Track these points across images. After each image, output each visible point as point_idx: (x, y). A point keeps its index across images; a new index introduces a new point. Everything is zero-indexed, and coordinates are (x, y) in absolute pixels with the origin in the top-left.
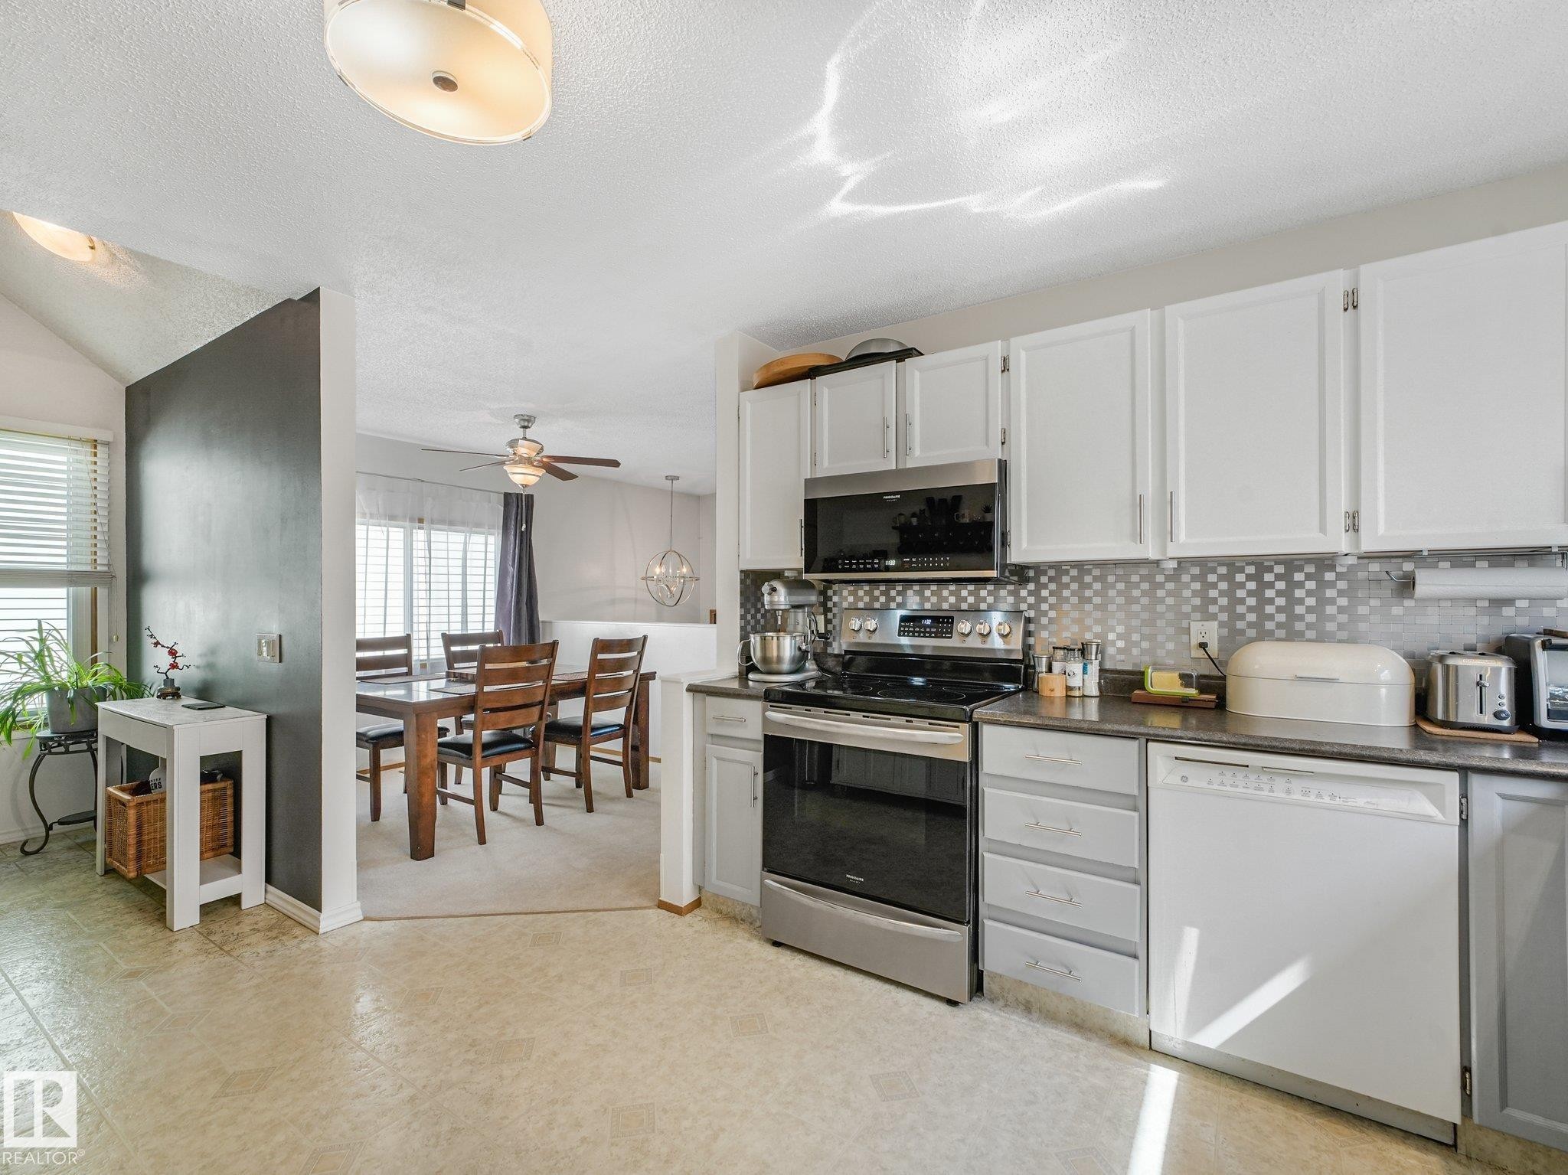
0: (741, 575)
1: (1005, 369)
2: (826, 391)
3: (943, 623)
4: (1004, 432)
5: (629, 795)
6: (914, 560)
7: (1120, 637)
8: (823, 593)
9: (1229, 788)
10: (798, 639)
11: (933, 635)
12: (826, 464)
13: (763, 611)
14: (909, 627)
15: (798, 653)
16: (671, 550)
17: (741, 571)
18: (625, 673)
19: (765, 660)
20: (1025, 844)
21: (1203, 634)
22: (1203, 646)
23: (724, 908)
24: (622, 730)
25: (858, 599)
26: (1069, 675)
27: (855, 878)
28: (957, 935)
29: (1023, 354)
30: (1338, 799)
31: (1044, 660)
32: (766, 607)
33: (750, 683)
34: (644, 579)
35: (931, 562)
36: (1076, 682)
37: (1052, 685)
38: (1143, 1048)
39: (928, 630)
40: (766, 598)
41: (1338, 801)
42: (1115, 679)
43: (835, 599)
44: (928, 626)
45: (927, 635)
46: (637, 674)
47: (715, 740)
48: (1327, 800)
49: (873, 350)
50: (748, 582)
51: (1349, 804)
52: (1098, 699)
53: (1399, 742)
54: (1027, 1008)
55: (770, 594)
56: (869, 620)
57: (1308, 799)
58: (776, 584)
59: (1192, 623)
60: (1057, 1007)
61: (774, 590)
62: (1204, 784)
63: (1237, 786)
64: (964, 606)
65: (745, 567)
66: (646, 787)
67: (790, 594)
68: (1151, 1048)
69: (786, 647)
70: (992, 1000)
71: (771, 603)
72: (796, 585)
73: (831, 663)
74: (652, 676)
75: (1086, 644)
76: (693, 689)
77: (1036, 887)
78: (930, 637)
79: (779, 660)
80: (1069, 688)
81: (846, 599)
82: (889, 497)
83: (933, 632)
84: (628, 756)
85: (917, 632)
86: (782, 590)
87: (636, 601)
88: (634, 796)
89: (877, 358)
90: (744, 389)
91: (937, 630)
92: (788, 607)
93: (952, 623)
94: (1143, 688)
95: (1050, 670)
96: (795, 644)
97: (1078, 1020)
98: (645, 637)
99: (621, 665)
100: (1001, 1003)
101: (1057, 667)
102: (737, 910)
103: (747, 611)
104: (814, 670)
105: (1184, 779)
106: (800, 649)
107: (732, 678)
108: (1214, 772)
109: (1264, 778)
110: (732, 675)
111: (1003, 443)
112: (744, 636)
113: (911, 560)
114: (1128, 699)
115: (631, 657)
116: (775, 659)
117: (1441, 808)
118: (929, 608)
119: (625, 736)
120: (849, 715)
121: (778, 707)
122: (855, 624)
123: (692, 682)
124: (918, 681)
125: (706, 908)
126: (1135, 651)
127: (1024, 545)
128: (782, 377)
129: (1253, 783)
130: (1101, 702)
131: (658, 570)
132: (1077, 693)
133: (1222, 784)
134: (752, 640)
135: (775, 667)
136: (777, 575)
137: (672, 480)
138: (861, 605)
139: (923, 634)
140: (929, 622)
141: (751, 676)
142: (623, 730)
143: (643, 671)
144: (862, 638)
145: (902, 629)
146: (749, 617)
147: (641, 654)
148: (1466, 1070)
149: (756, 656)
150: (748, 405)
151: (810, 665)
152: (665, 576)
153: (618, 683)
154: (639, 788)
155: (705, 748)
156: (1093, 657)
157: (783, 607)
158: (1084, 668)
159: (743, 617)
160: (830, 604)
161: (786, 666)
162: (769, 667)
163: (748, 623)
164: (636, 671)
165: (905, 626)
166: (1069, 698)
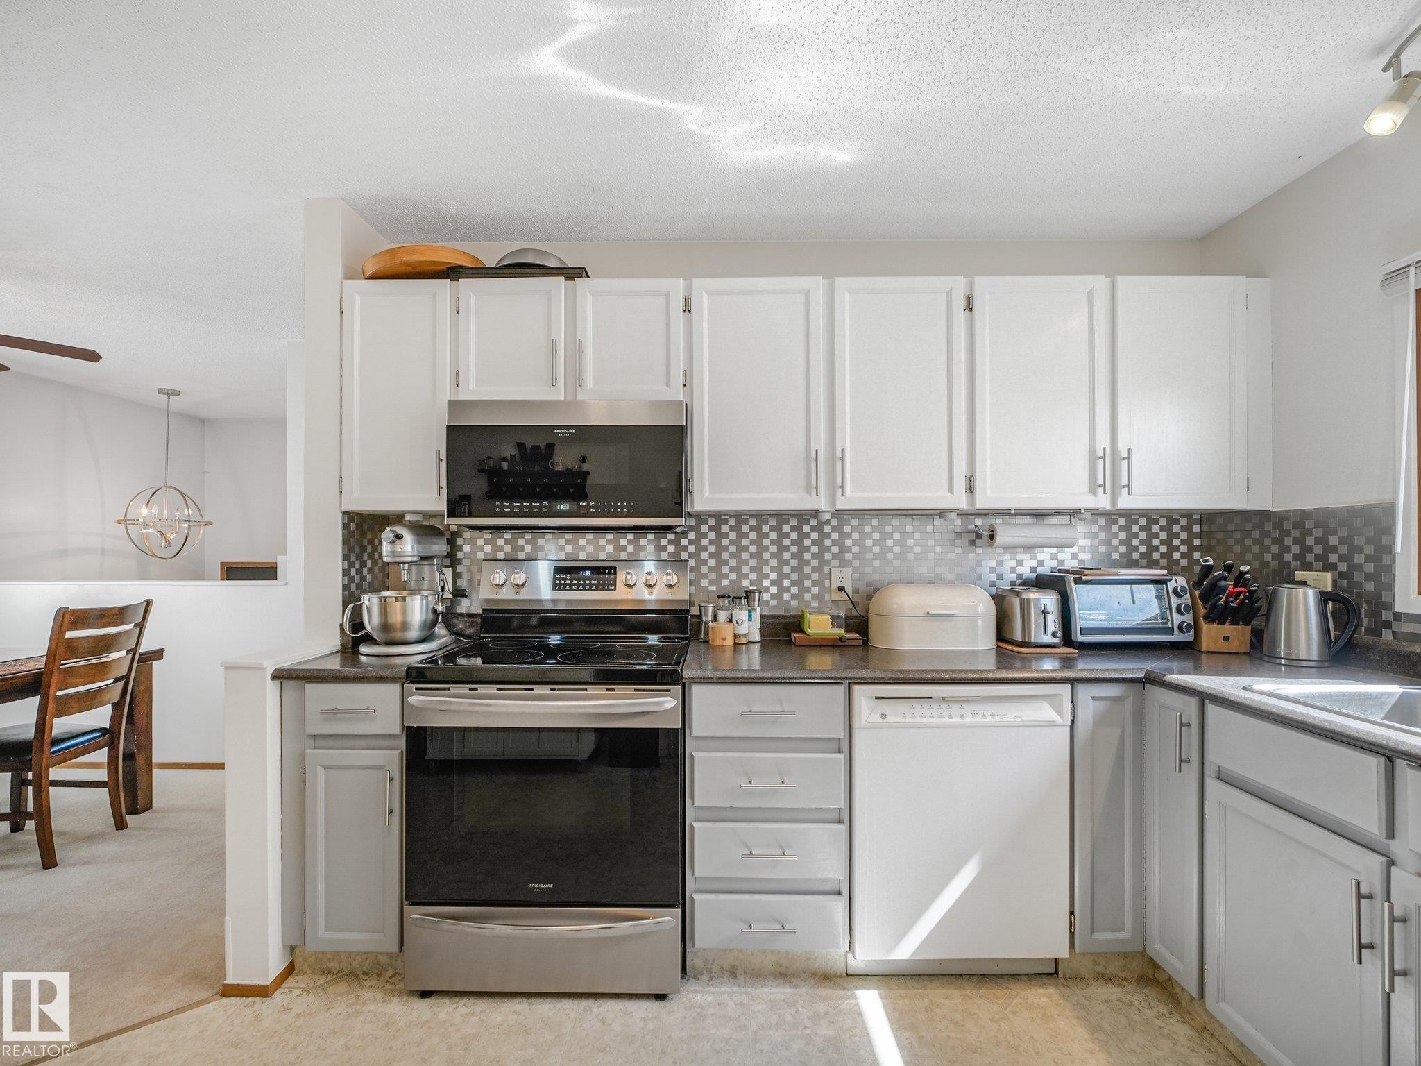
0: (343, 519)
1: (687, 309)
2: (473, 299)
3: (604, 573)
4: (685, 374)
5: (120, 825)
6: (592, 504)
7: (773, 583)
8: (451, 541)
9: (919, 720)
10: (430, 598)
11: (594, 588)
12: (472, 386)
13: (380, 564)
14: (565, 579)
15: (431, 616)
16: (166, 486)
17: (344, 513)
18: (113, 656)
19: (385, 627)
20: (735, 805)
21: (841, 578)
22: (841, 589)
23: (334, 965)
24: (107, 736)
25: (498, 548)
26: (737, 623)
27: (541, 886)
28: (668, 919)
29: (705, 297)
30: (996, 716)
31: (710, 609)
32: (385, 559)
33: (363, 658)
34: (124, 521)
35: (618, 507)
36: (743, 629)
37: (723, 633)
38: (841, 976)
39: (587, 582)
40: (386, 548)
41: (997, 719)
42: (772, 624)
43: (467, 548)
44: (588, 578)
45: (587, 588)
46: (134, 655)
47: (320, 742)
48: (989, 719)
49: (530, 260)
50: (353, 526)
51: (1004, 720)
52: (760, 644)
53: (988, 664)
54: (733, 973)
55: (392, 543)
56: (517, 573)
57: (976, 720)
58: (400, 530)
59: (832, 569)
60: (762, 963)
61: (399, 537)
62: (899, 719)
63: (925, 717)
64: (623, 556)
65: (349, 508)
66: (148, 807)
67: (419, 542)
68: (847, 974)
69: (416, 610)
70: (695, 977)
71: (393, 553)
72: (425, 529)
73: (460, 625)
74: (158, 654)
75: (750, 592)
76: (281, 676)
77: (748, 847)
78: (590, 590)
79: (405, 626)
80: (736, 636)
81: (481, 548)
82: (561, 431)
83: (594, 585)
84: (117, 772)
85: (575, 585)
86: (408, 538)
87: (103, 551)
88: (129, 825)
89: (537, 271)
90: (350, 275)
91: (599, 582)
92: (415, 559)
93: (615, 573)
94: (803, 631)
95: (715, 618)
96: (427, 605)
97: (783, 970)
98: (148, 603)
99: (105, 644)
100: (705, 977)
101: (723, 615)
102: (356, 962)
103: (351, 565)
104: (445, 636)
105: (884, 716)
106: (435, 611)
107: (332, 654)
108: (904, 707)
109: (944, 706)
110: (333, 649)
111: (684, 386)
112: (351, 598)
113: (589, 504)
114: (790, 642)
115: (125, 632)
116: (399, 626)
117: (1060, 714)
118: (585, 558)
119: (112, 745)
120: (532, 690)
121: (431, 689)
122: (499, 577)
123: (279, 666)
124: (555, 639)
125: (303, 973)
126: (786, 597)
127: (707, 494)
128: (409, 269)
129: (936, 713)
130: (762, 646)
131: (144, 511)
132: (744, 640)
133: (914, 717)
134: (367, 602)
135: (398, 635)
136: (396, 518)
137: (169, 394)
138: (501, 555)
139: (583, 586)
140: (588, 573)
141: (364, 649)
142: (109, 736)
143: (145, 647)
144: (506, 594)
145: (557, 582)
146: (353, 572)
147: (141, 626)
148: (1072, 913)
149: (371, 622)
150: (358, 298)
151: (440, 630)
152: (156, 520)
153: (101, 670)
154: (134, 810)
155: (303, 757)
156: (756, 604)
157: (409, 559)
158: (749, 615)
159: (346, 573)
160: (459, 555)
161: (414, 634)
162: (391, 636)
163: (351, 580)
164: (133, 651)
165: (560, 579)
166: (736, 646)
